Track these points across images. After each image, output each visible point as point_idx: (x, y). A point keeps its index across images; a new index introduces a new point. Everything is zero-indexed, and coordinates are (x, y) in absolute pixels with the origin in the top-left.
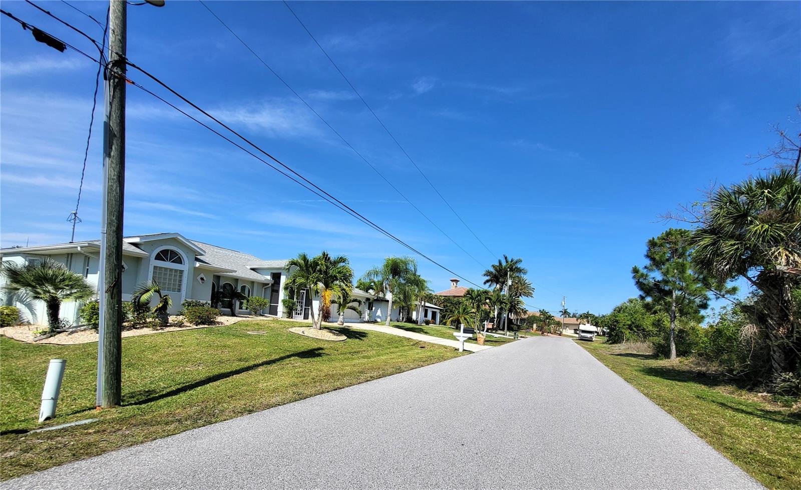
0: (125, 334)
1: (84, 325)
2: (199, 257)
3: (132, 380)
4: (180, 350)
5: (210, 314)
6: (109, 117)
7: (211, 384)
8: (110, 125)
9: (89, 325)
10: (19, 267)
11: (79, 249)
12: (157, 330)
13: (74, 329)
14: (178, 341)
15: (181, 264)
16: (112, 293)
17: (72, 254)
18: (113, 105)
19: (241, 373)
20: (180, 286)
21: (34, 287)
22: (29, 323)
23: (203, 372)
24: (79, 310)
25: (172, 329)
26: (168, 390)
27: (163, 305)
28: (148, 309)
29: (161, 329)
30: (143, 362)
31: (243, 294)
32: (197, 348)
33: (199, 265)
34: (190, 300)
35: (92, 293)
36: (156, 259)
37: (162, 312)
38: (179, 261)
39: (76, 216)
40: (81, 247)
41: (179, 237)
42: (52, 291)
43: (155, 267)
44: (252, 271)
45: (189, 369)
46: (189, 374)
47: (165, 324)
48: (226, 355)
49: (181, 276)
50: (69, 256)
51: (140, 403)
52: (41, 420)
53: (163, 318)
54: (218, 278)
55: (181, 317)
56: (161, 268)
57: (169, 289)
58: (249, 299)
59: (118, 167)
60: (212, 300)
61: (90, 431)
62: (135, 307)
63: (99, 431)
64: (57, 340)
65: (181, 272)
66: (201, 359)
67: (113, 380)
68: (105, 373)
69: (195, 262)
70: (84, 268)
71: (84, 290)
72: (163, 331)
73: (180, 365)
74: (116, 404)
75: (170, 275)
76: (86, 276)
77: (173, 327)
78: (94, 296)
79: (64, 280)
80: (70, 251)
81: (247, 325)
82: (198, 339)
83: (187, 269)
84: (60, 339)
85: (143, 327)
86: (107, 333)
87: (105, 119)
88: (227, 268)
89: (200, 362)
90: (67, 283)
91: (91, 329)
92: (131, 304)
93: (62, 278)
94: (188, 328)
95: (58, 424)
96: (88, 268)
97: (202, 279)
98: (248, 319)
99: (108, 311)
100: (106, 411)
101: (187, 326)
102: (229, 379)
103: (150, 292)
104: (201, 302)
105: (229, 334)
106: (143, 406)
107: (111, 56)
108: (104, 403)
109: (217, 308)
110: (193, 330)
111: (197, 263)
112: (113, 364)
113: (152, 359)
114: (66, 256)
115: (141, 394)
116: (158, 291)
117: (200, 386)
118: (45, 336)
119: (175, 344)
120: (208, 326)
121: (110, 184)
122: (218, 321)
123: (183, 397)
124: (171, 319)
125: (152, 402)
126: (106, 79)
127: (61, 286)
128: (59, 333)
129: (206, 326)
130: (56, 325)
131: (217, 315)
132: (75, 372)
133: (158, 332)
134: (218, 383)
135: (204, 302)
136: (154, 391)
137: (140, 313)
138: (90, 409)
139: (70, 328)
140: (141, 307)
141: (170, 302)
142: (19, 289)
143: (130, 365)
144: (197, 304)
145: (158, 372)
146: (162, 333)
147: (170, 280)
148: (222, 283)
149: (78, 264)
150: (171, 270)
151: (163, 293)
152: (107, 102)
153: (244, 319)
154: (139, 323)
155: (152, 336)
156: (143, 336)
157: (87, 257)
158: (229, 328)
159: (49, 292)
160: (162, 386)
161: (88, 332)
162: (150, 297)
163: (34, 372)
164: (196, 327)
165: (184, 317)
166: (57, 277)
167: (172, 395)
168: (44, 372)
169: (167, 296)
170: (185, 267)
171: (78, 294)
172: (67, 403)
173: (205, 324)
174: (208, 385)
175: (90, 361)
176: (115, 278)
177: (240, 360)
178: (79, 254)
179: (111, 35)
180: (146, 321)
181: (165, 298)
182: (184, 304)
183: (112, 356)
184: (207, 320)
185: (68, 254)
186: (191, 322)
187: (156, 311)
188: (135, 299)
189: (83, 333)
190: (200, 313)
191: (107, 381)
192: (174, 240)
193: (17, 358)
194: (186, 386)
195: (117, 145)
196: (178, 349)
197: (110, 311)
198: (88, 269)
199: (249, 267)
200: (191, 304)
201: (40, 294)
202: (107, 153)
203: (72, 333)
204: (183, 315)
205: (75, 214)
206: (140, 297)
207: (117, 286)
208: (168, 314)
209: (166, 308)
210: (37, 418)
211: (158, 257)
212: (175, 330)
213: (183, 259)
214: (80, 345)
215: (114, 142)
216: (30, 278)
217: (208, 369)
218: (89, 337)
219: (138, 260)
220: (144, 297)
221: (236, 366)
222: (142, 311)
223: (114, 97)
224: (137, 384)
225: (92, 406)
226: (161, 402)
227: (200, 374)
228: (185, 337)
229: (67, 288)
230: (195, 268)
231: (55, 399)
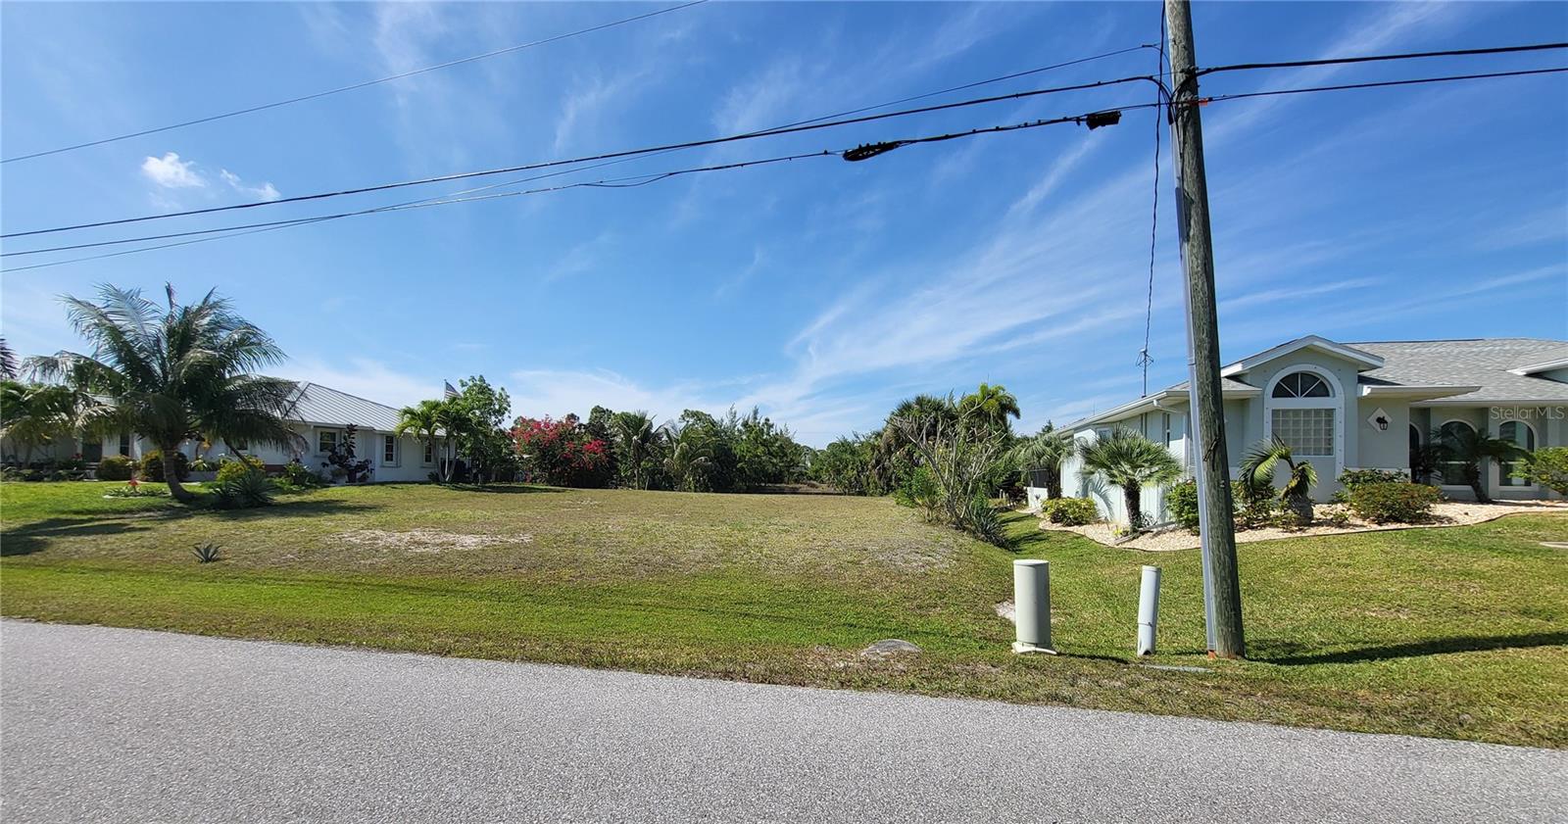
0: (1239, 537)
1: (1173, 523)
2: (1366, 374)
3: (1260, 618)
4: (1347, 573)
5: (1412, 497)
6: (1182, 179)
7: (1439, 657)
8: (1184, 189)
9: (1180, 522)
10: (1090, 443)
11: (1155, 403)
12: (1292, 532)
13: (1160, 529)
14: (1341, 553)
15: (1328, 395)
16: (1213, 461)
17: (1146, 414)
18: (1186, 155)
19: (1534, 646)
20: (1330, 441)
21: (1109, 468)
22: (1106, 521)
23: (1411, 627)
24: (1164, 498)
25: (1322, 530)
26: (1332, 650)
27: (1299, 482)
28: (1271, 493)
29: (1300, 530)
30: (1273, 589)
31: (1510, 444)
32: (1387, 571)
33: (1369, 391)
34: (1357, 470)
35: (1178, 471)
36: (1275, 395)
37: (1299, 495)
38: (1323, 390)
39: (1146, 355)
40: (1158, 400)
41: (1317, 343)
42: (1130, 471)
43: (1275, 412)
44: (1535, 380)
45: (1374, 615)
46: (1376, 626)
47: (1306, 520)
48: (1472, 596)
49: (1330, 423)
50: (1143, 417)
51: (1280, 662)
52: (1140, 652)
53: (1301, 508)
54: (1423, 413)
55: (1339, 506)
56: (1285, 412)
57: (1306, 452)
58: (1535, 454)
59: (1202, 250)
60: (1412, 466)
61: (1206, 683)
62: (1247, 488)
63: (1219, 688)
64: (1140, 543)
65: (1330, 412)
66: (1402, 597)
67: (1229, 609)
68: (1216, 596)
69: (1360, 385)
70: (1164, 433)
71: (1168, 466)
72: (1304, 535)
73: (1352, 603)
74: (1237, 654)
75: (1307, 422)
76: (1168, 446)
77: (1325, 527)
78: (1182, 475)
79: (1141, 454)
80: (1144, 410)
81: (1537, 526)
82: (1387, 553)
83: (1343, 406)
84: (1143, 543)
85: (1265, 526)
86: (1212, 528)
87: (1176, 184)
88: (1447, 384)
89: (1399, 602)
90: (1145, 457)
91: (1183, 528)
92: (1239, 484)
93: (1138, 450)
94: (1358, 530)
95: (1161, 663)
96: (1168, 431)
97: (1381, 421)
98: (1535, 509)
99: (1210, 491)
100: (1223, 662)
101: (1356, 526)
102: (1496, 655)
103: (1271, 459)
104: (1386, 471)
105: (1475, 547)
106: (1284, 668)
107: (1173, 82)
108: (1218, 646)
109: (1429, 485)
110: (1372, 534)
111: (1365, 387)
112: (1226, 581)
113: (1290, 586)
114: (1140, 418)
115: (1276, 647)
116: (1285, 457)
117: (1409, 655)
118: (1126, 538)
119: (1334, 561)
120: (1410, 526)
121: (1193, 282)
122: (1437, 514)
123: (1367, 670)
124: (1318, 511)
125: (1301, 664)
126: (1171, 122)
127: (1139, 462)
128: (1143, 533)
129: (1404, 526)
130: (1138, 524)
131: (1434, 501)
132: (1171, 592)
133: (1294, 535)
134: (1460, 657)
135: (1393, 471)
136: (1301, 646)
137: (1256, 500)
138: (1199, 653)
139: (1155, 526)
140: (1258, 490)
141: (1313, 476)
142: (1093, 473)
143: (1253, 593)
144: (1375, 478)
145: (1305, 611)
146: (1302, 538)
147: (1307, 432)
148: (1437, 422)
149: (1156, 426)
150: (1307, 412)
151: (1296, 459)
152: (1176, 154)
153: (1523, 509)
154: (1256, 519)
155: (1284, 543)
156: (1265, 542)
157: (1165, 415)
158: (1474, 531)
159: (1125, 473)
160: (1315, 639)
161: (1179, 533)
162: (1272, 469)
163: (1121, 586)
164: (1379, 528)
165: (1347, 505)
166: (1133, 450)
167: (1342, 661)
168: (1135, 587)
169: (1304, 463)
170: (1337, 401)
171: (1160, 474)
172: (1167, 638)
173: (1401, 522)
174: (1430, 658)
175: (1188, 578)
176: (1215, 434)
177: (1525, 612)
178: (1156, 411)
179: (1171, 50)
180: (1269, 515)
181: (1300, 468)
182: (1342, 480)
183: (1224, 569)
184: (1404, 513)
185: (1142, 415)
186: (1364, 518)
187: (1286, 495)
188: (1245, 475)
189: (1172, 534)
190: (1385, 496)
191: (1219, 607)
192: (1308, 351)
193: (1102, 566)
194: (1372, 649)
195: (1197, 215)
196: (1343, 570)
197: (1213, 490)
198: (1168, 434)
199: (1520, 372)
200: (1358, 478)
201: (1116, 477)
202: (1185, 236)
203: (1158, 533)
204: (1345, 502)
205: (1145, 352)
206: (1253, 472)
207: (1219, 449)
208: (1311, 501)
209: (1306, 489)
210: (1135, 649)
211: (1279, 392)
212: (1329, 532)
213: (1331, 385)
214: (1171, 552)
215: (1193, 212)
216: (1103, 455)
217: (1423, 620)
218: (1181, 541)
219: (1243, 403)
220: (1262, 470)
221: (1508, 626)
222: (1260, 496)
223: (1184, 143)
224: (1267, 626)
225: (1200, 649)
226: (1321, 669)
227: (1404, 630)
228: (1356, 548)
229: (1146, 465)
230: (1362, 400)
231: (1153, 625)
